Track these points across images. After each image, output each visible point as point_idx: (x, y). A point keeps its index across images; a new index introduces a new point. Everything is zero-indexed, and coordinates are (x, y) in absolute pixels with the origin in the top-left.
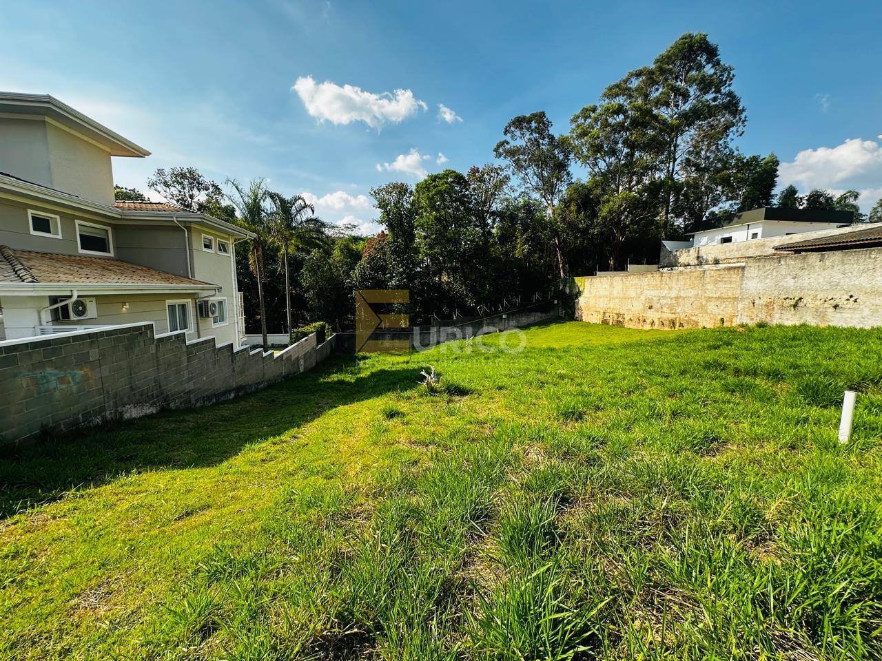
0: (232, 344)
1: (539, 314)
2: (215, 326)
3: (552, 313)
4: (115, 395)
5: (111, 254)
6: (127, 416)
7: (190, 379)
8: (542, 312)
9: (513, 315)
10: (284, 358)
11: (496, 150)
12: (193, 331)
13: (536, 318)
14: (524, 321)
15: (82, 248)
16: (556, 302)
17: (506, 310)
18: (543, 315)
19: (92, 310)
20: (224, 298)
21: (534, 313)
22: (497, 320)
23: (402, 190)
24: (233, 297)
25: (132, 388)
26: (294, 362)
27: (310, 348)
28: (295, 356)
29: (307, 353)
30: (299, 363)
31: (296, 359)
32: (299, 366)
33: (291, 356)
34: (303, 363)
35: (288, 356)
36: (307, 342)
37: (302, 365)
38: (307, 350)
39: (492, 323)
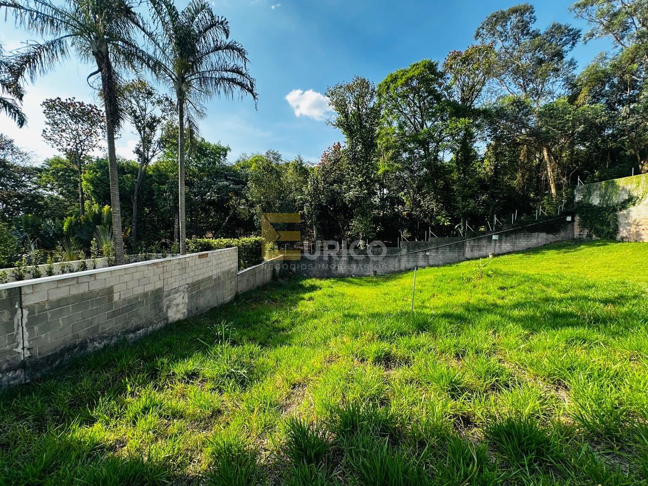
1: (543, 235)
3: (562, 234)
8: (548, 232)
9: (506, 237)
13: (540, 240)
14: (523, 243)
16: (568, 218)
17: (498, 229)
18: (551, 236)
21: (536, 234)
22: (484, 242)
26: (131, 305)
27: (219, 270)
28: (139, 291)
29: (203, 281)
30: (165, 302)
31: (145, 295)
32: (161, 310)
33: (110, 291)
34: (186, 300)
35: (75, 291)
36: (203, 260)
37: (178, 305)
38: (206, 276)
39: (478, 246)
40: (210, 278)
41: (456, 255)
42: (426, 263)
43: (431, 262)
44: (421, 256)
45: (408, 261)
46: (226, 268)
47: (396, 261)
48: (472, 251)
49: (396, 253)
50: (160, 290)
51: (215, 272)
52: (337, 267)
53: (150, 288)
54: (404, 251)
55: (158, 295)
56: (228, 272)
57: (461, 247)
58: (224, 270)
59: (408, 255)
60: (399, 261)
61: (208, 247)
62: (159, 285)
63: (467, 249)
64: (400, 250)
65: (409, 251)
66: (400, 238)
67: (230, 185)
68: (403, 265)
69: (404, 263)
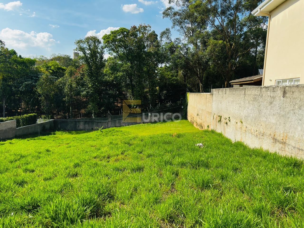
11: (164, 13)
17: (151, 110)
23: (95, 40)
27: (6, 128)
42: (120, 125)
43: (122, 125)
44: (117, 122)
45: (112, 124)
47: (106, 124)
49: (106, 120)
51: (4, 128)
52: (79, 126)
54: (110, 119)
56: (11, 128)
58: (8, 128)
59: (112, 121)
60: (108, 124)
61: (2, 121)
64: (108, 119)
65: (112, 119)
66: (108, 114)
67: (32, 83)
68: (109, 126)
69: (110, 124)
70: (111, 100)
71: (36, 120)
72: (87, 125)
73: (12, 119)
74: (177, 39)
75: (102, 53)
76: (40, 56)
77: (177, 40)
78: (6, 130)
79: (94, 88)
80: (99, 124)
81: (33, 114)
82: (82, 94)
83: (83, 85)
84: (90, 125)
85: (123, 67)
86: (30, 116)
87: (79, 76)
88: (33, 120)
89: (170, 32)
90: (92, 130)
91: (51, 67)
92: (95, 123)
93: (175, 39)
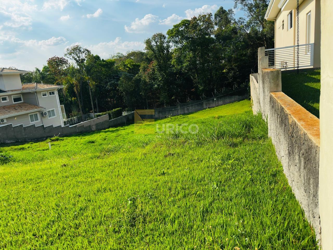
0: (43, 125)
2: (49, 118)
4: (3, 138)
5: (22, 101)
6: (7, 142)
7: (25, 135)
8: (239, 95)
9: (220, 98)
10: (77, 126)
12: (40, 121)
14: (228, 101)
15: (14, 102)
16: (248, 89)
17: (217, 96)
18: (240, 97)
19: (5, 121)
20: (54, 109)
21: (234, 96)
22: (211, 101)
23: (161, 36)
24: (58, 108)
25: (7, 137)
26: (87, 127)
27: (103, 121)
28: (87, 125)
29: (98, 123)
30: (91, 127)
31: (88, 126)
32: (91, 128)
33: (83, 125)
34: (95, 127)
35: (80, 126)
36: (98, 119)
37: (94, 128)
38: (99, 122)
39: (209, 103)
40: (100, 122)
41: (200, 108)
43: (190, 111)
44: (186, 109)
45: (181, 111)
46: (105, 120)
48: (206, 105)
49: (176, 108)
50: (90, 125)
51: (101, 121)
53: (88, 125)
54: (179, 108)
55: (90, 126)
56: (106, 121)
57: (202, 104)
58: (104, 120)
59: (181, 109)
60: (178, 111)
61: (99, 116)
62: (90, 124)
63: (204, 105)
64: (177, 107)
65: (181, 107)
66: (177, 102)
67: (115, 82)
68: (179, 113)
69: (179, 112)
70: (178, 90)
71: (122, 113)
72: (161, 114)
73: (106, 114)
74: (240, 18)
75: (168, 47)
76: (117, 53)
77: (241, 20)
78: (103, 123)
79: (163, 81)
80: (170, 112)
81: (119, 108)
82: (154, 87)
83: (154, 79)
84: (163, 114)
85: (186, 59)
86: (117, 110)
87: (150, 71)
88: (119, 113)
89: (233, 12)
90: (166, 117)
91: (127, 65)
92: (167, 112)
93: (239, 19)
